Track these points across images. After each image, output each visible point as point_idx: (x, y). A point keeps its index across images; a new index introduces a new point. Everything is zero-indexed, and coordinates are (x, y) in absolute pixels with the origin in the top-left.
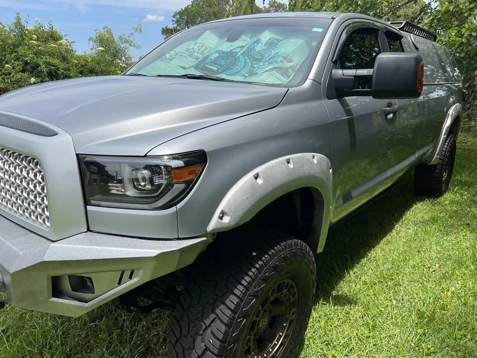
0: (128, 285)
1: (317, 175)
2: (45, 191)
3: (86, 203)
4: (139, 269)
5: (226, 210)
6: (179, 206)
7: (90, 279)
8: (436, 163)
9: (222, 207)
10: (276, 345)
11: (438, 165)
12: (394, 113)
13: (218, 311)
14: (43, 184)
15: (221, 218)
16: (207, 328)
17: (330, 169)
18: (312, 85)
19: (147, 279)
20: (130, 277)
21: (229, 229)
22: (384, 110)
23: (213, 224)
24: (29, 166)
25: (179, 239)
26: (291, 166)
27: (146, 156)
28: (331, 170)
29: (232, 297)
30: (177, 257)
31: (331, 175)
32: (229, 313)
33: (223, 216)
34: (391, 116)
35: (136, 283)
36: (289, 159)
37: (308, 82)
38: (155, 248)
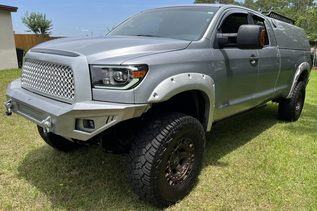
0: (111, 123)
1: (205, 85)
2: (73, 82)
3: (92, 87)
4: (116, 115)
5: (157, 93)
6: (135, 88)
7: (93, 121)
8: (291, 97)
9: (155, 91)
10: (183, 174)
11: (292, 98)
12: (256, 60)
13: (153, 143)
14: (72, 78)
15: (154, 96)
16: (147, 151)
17: (213, 84)
18: (205, 40)
19: (120, 121)
20: (112, 120)
21: (158, 102)
22: (249, 59)
23: (151, 98)
25: (134, 104)
26: (190, 78)
27: (121, 65)
28: (214, 85)
29: (160, 135)
30: (134, 111)
31: (214, 88)
32: (158, 143)
33: (155, 95)
34: (254, 62)
35: (115, 122)
36: (190, 74)
37: (203, 39)
38: (125, 106)
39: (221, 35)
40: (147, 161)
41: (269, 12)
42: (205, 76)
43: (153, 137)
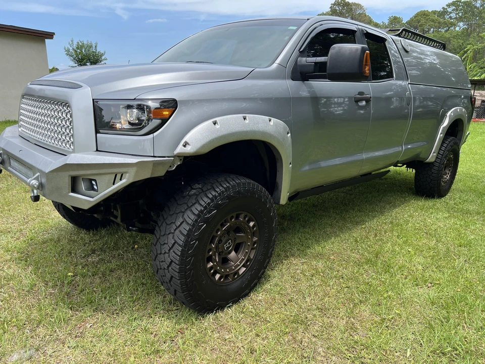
0: (120, 184)
1: (272, 133)
3: (97, 132)
4: (126, 173)
5: (188, 142)
6: (155, 134)
7: (95, 180)
8: (433, 160)
9: (186, 139)
10: (239, 265)
11: (435, 163)
12: (368, 100)
13: (185, 216)
14: (70, 119)
15: (185, 146)
16: (177, 228)
17: (288, 133)
19: (131, 181)
20: (121, 180)
21: (190, 155)
22: (355, 98)
23: (180, 149)
24: (59, 108)
25: (154, 157)
26: (247, 121)
27: (135, 99)
28: (289, 135)
29: (197, 205)
30: (151, 166)
31: (290, 139)
33: (186, 145)
34: (364, 103)
35: (124, 183)
36: (246, 116)
38: (138, 159)
39: (304, 60)
40: (175, 242)
41: (399, 30)
42: (273, 119)
43: (187, 207)
